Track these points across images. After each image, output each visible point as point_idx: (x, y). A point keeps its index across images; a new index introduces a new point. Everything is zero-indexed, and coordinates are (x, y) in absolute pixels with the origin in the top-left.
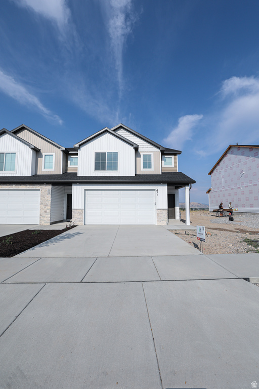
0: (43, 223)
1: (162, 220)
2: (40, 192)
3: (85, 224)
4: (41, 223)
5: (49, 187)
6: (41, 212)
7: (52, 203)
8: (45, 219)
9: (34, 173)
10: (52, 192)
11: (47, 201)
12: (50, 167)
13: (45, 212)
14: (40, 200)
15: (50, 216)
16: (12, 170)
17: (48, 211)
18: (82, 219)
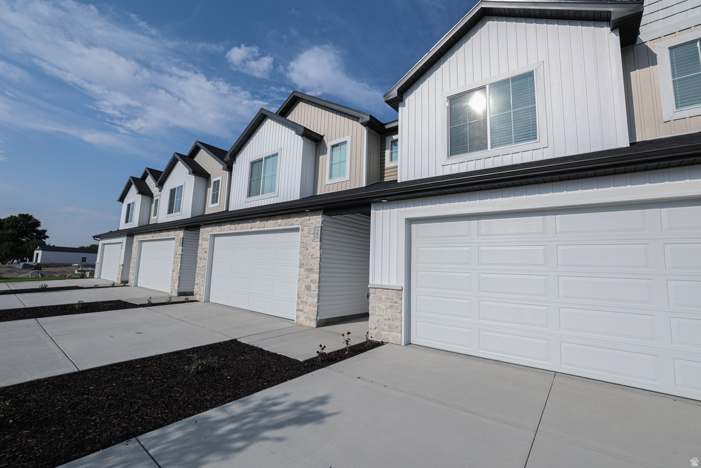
0: (302, 319)
2: (298, 234)
3: (408, 343)
4: (298, 317)
5: (316, 220)
6: (299, 288)
7: (322, 265)
8: (308, 308)
9: (309, 193)
10: (324, 232)
11: (312, 258)
12: (342, 173)
13: (308, 288)
14: (298, 256)
15: (316, 300)
16: (272, 190)
17: (314, 287)
18: (397, 323)
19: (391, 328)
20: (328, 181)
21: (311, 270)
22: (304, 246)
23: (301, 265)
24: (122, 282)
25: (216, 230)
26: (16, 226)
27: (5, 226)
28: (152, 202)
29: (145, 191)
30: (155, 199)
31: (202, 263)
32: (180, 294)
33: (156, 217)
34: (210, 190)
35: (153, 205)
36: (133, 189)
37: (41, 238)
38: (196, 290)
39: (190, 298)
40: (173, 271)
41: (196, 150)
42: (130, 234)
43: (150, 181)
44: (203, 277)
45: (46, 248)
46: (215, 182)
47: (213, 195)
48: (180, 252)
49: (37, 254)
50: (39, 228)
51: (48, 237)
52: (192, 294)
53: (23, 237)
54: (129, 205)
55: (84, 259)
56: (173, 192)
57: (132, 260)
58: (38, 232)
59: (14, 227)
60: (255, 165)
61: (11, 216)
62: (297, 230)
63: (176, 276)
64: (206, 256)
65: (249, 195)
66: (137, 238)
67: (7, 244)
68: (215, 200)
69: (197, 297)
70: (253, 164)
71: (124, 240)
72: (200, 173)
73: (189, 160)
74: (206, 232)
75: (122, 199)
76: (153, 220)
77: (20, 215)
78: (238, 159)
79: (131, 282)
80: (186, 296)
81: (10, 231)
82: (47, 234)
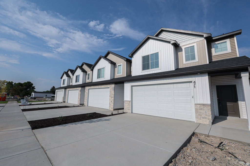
1: (203, 118)
3: (132, 113)
4: (109, 108)
5: (113, 86)
6: (110, 102)
7: (115, 96)
8: (111, 106)
9: (113, 78)
10: (115, 88)
11: (112, 94)
12: (120, 73)
13: (112, 101)
14: (109, 94)
15: (113, 104)
16: (103, 77)
17: (113, 101)
18: (129, 108)
19: (128, 110)
20: (117, 75)
21: (112, 97)
22: (111, 92)
23: (110, 96)
24: (63, 102)
25: (89, 88)
26: (26, 85)
27: (23, 85)
28: (70, 79)
29: (68, 76)
30: (71, 78)
31: (86, 96)
32: (80, 104)
33: (72, 83)
34: (87, 76)
35: (71, 80)
36: (65, 75)
37: (33, 89)
38: (85, 103)
39: (83, 105)
40: (78, 98)
41: (83, 65)
42: (65, 88)
43: (69, 73)
44: (86, 100)
45: (35, 92)
46: (88, 74)
47: (88, 77)
48: (80, 93)
49: (33, 94)
50: (33, 86)
51: (35, 89)
52: (84, 104)
53: (28, 89)
54: (64, 80)
55: (46, 96)
56: (77, 76)
57: (66, 96)
58: (32, 87)
59: (26, 86)
60: (99, 70)
61: (25, 82)
62: (109, 88)
63: (79, 100)
64: (87, 94)
65: (98, 78)
66: (67, 90)
67: (24, 91)
68: (88, 79)
69: (85, 105)
70: (98, 70)
71: (63, 90)
72: (84, 71)
73: (81, 67)
74: (87, 88)
75: (61, 78)
76: (71, 84)
77: (27, 82)
78: (94, 68)
79: (66, 102)
80: (82, 105)
81: (25, 87)
82: (35, 88)
